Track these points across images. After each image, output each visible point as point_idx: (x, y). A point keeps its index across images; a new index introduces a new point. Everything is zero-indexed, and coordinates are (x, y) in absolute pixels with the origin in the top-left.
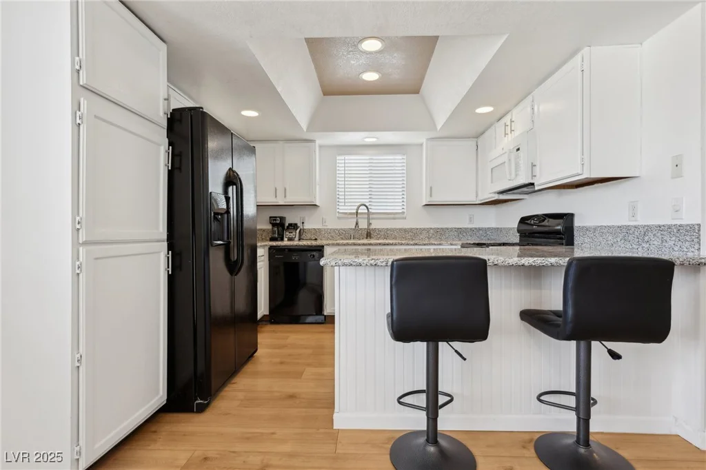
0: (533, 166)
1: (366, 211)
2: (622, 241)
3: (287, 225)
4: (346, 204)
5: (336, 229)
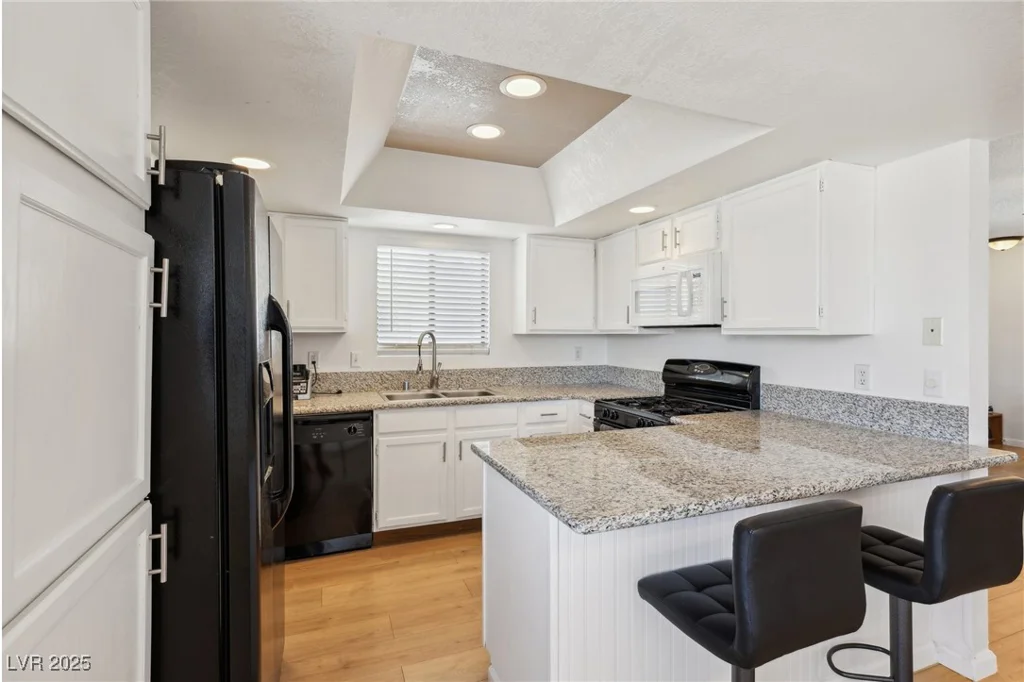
0: (724, 302)
1: (431, 342)
2: (846, 414)
4: (394, 329)
5: (377, 373)
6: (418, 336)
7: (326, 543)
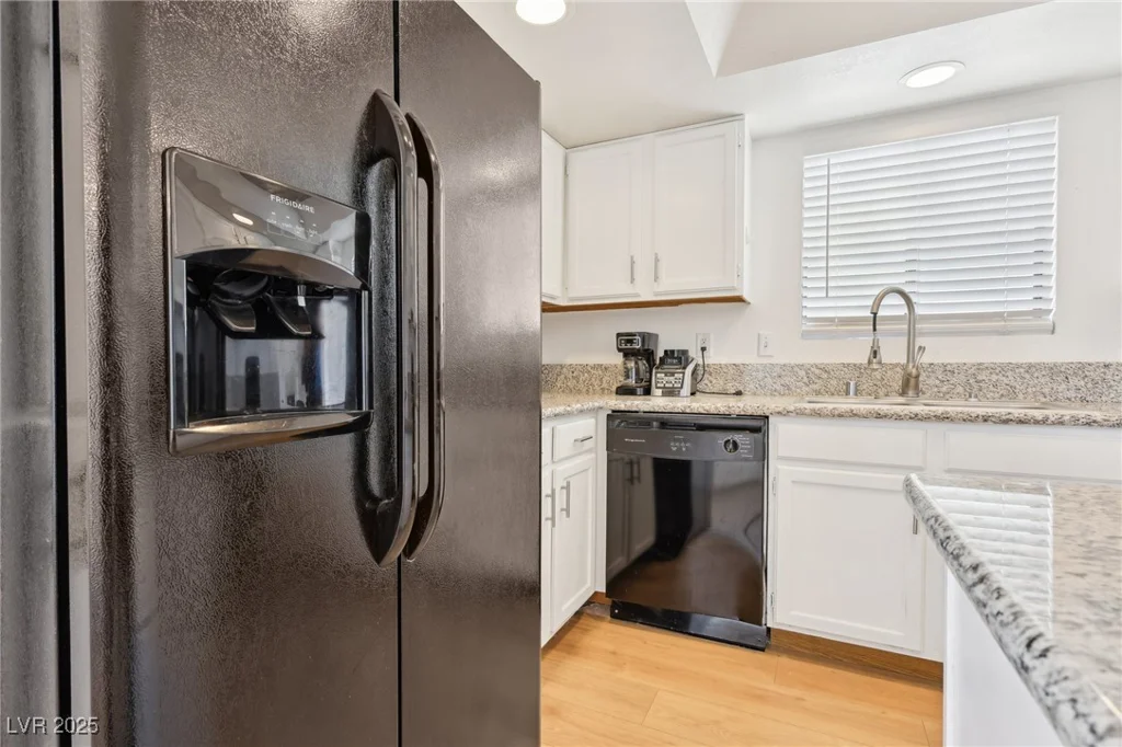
1: (904, 311)
3: (660, 354)
4: (831, 294)
5: (801, 366)
6: (876, 292)
7: (697, 618)
